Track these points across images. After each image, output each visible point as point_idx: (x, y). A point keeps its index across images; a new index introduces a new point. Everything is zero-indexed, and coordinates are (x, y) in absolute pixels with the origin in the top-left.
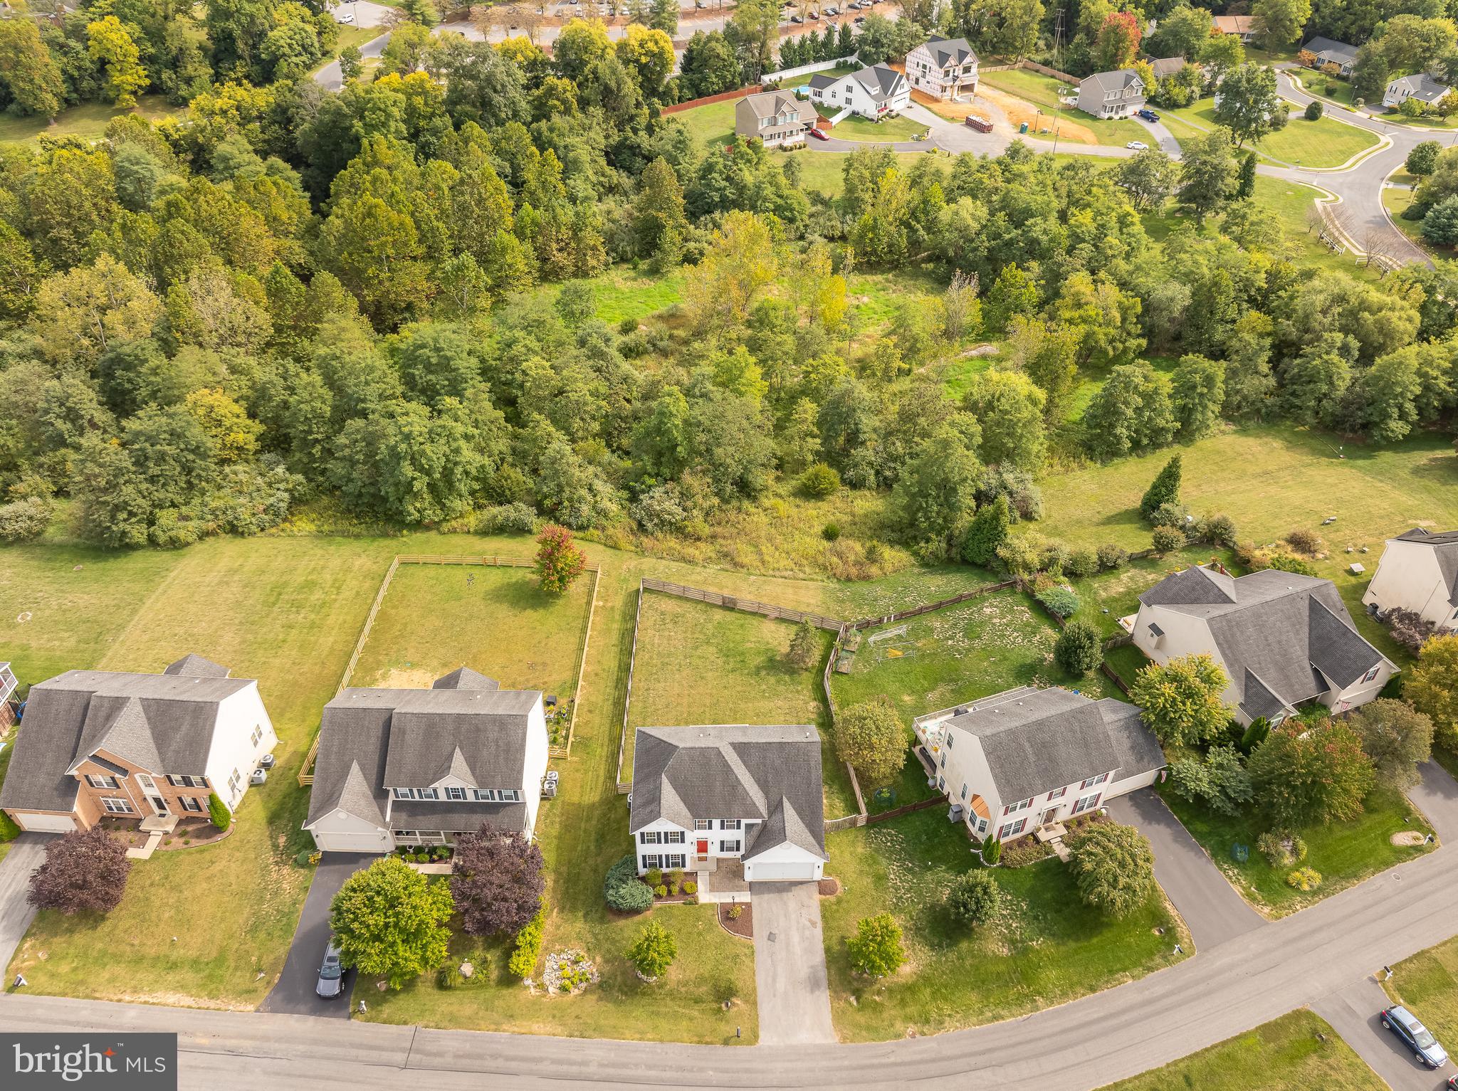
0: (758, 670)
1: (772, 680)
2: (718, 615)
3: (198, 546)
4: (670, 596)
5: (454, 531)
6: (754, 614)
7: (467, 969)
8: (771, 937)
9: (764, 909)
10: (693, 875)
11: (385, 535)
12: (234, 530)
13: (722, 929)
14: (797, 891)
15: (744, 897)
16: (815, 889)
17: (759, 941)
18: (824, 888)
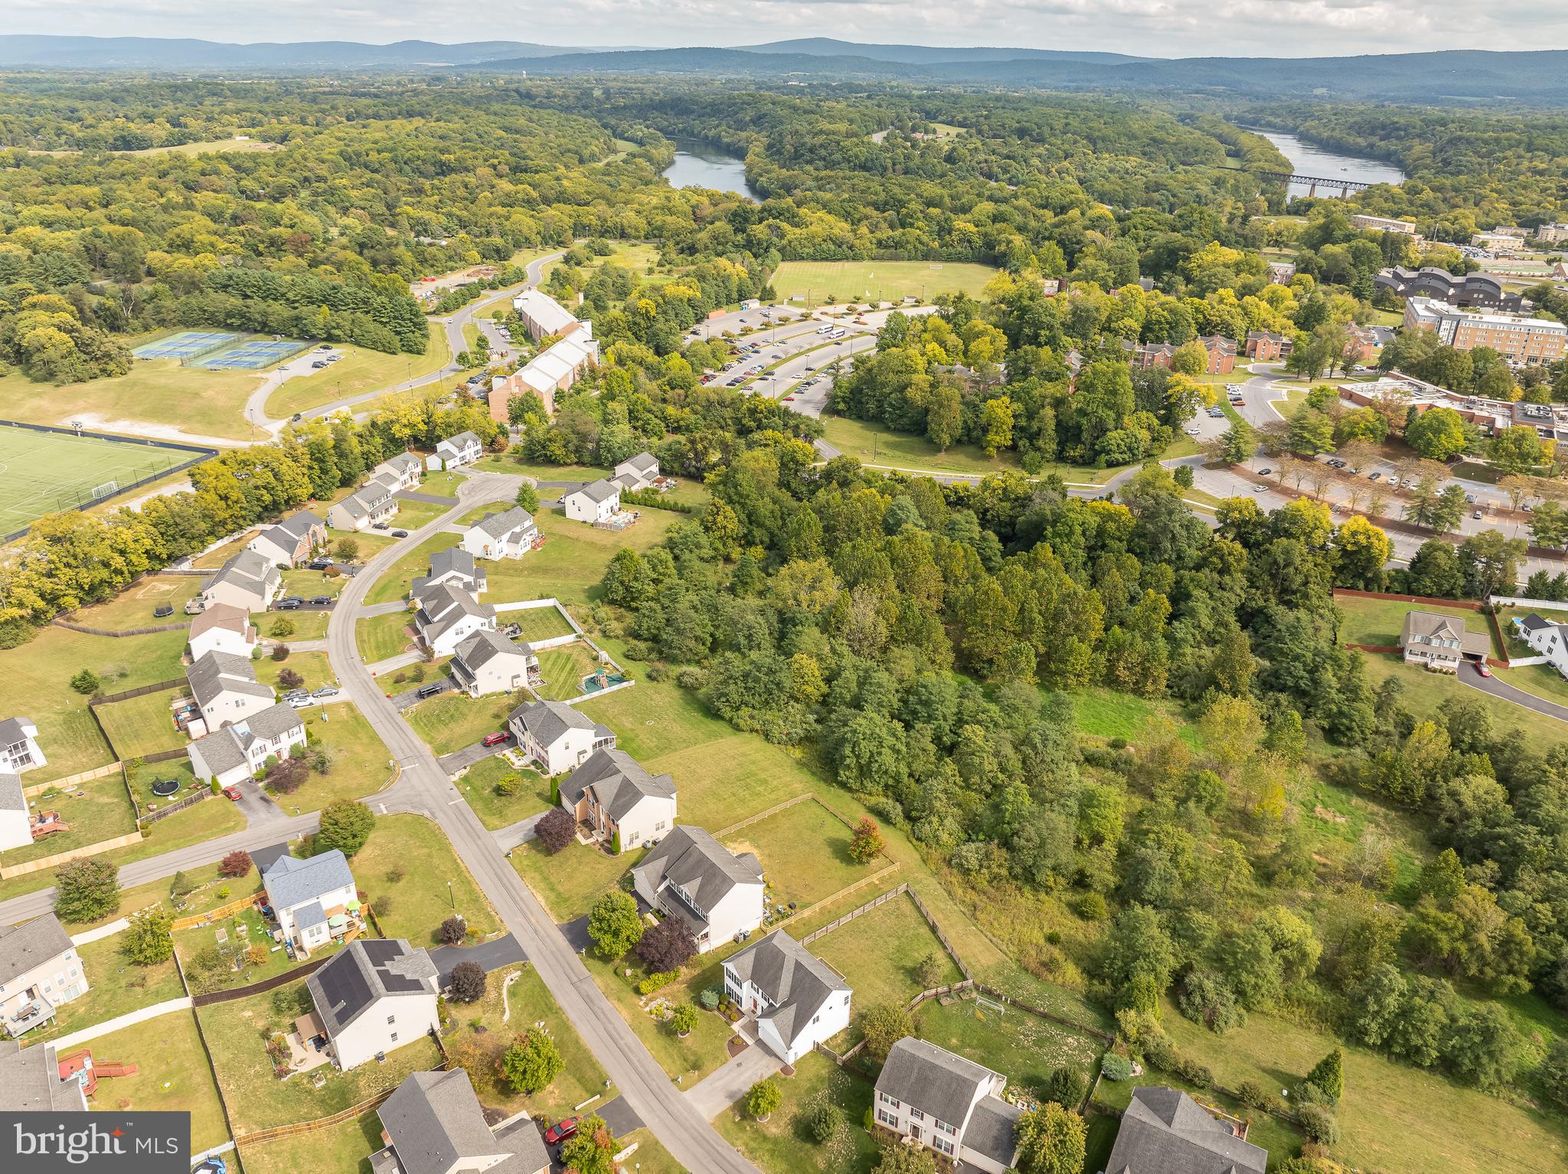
0: (903, 967)
1: (901, 977)
2: (924, 931)
3: (747, 735)
4: (914, 903)
5: (859, 800)
6: (941, 943)
7: (629, 972)
8: (739, 1065)
9: (752, 1052)
10: (742, 1014)
11: (825, 781)
12: (767, 736)
13: (726, 1044)
14: (773, 1060)
15: (750, 1041)
16: (782, 1065)
17: (733, 1061)
18: (786, 1070)
